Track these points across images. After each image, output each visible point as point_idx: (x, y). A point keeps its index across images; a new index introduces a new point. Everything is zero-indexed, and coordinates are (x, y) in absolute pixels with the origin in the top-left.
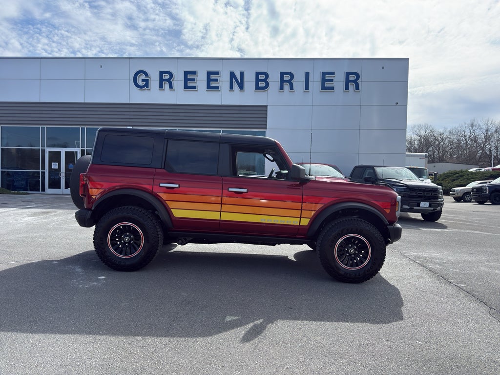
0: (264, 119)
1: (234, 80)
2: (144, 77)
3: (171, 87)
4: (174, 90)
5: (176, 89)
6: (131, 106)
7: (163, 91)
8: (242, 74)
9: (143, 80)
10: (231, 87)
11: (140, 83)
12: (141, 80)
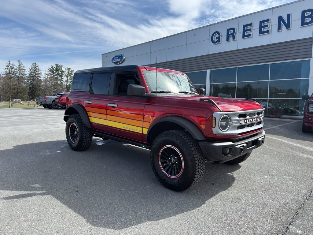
0: (310, 47)
1: (282, 22)
2: (217, 35)
3: (234, 38)
4: (236, 40)
5: (237, 39)
6: (210, 56)
7: (229, 42)
8: (289, 16)
9: (217, 38)
10: (279, 29)
11: (215, 40)
12: (215, 38)
